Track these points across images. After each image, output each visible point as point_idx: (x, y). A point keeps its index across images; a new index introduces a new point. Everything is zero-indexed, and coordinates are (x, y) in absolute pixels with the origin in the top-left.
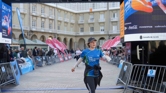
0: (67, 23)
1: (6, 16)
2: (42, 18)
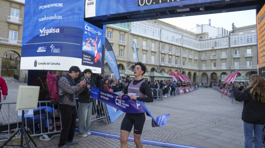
0: (191, 59)
1: (91, 39)
2: (169, 55)
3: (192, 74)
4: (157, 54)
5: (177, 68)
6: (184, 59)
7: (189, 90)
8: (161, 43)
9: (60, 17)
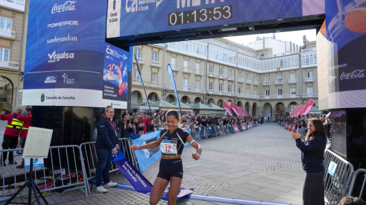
0: (249, 85)
1: (113, 65)
2: (220, 79)
3: (251, 105)
4: (203, 78)
5: (230, 97)
6: (240, 85)
7: (246, 126)
8: (208, 63)
9: (75, 39)
